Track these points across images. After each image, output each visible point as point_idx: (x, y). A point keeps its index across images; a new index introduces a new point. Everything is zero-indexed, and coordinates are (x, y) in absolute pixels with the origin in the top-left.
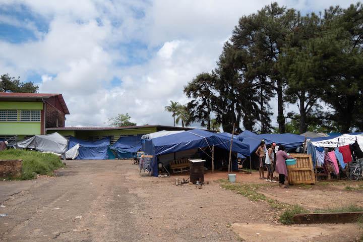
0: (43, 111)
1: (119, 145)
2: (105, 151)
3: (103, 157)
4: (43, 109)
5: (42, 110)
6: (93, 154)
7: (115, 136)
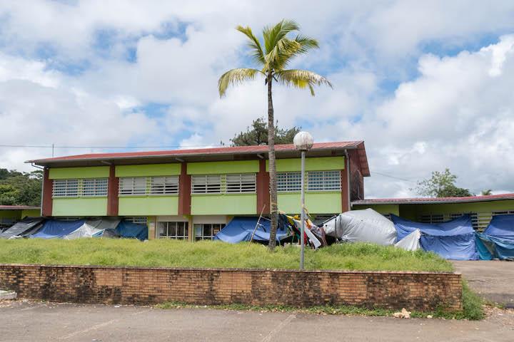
0: (344, 172)
1: (497, 231)
2: (471, 242)
3: (469, 255)
4: (343, 168)
5: (342, 170)
6: (446, 247)
7: (479, 215)
